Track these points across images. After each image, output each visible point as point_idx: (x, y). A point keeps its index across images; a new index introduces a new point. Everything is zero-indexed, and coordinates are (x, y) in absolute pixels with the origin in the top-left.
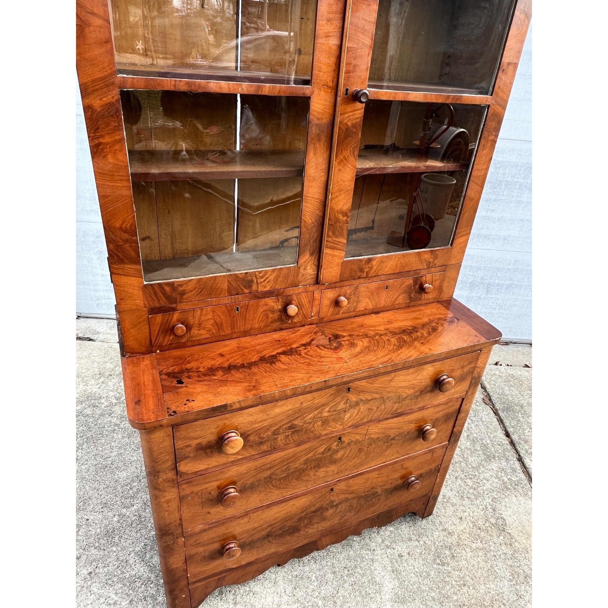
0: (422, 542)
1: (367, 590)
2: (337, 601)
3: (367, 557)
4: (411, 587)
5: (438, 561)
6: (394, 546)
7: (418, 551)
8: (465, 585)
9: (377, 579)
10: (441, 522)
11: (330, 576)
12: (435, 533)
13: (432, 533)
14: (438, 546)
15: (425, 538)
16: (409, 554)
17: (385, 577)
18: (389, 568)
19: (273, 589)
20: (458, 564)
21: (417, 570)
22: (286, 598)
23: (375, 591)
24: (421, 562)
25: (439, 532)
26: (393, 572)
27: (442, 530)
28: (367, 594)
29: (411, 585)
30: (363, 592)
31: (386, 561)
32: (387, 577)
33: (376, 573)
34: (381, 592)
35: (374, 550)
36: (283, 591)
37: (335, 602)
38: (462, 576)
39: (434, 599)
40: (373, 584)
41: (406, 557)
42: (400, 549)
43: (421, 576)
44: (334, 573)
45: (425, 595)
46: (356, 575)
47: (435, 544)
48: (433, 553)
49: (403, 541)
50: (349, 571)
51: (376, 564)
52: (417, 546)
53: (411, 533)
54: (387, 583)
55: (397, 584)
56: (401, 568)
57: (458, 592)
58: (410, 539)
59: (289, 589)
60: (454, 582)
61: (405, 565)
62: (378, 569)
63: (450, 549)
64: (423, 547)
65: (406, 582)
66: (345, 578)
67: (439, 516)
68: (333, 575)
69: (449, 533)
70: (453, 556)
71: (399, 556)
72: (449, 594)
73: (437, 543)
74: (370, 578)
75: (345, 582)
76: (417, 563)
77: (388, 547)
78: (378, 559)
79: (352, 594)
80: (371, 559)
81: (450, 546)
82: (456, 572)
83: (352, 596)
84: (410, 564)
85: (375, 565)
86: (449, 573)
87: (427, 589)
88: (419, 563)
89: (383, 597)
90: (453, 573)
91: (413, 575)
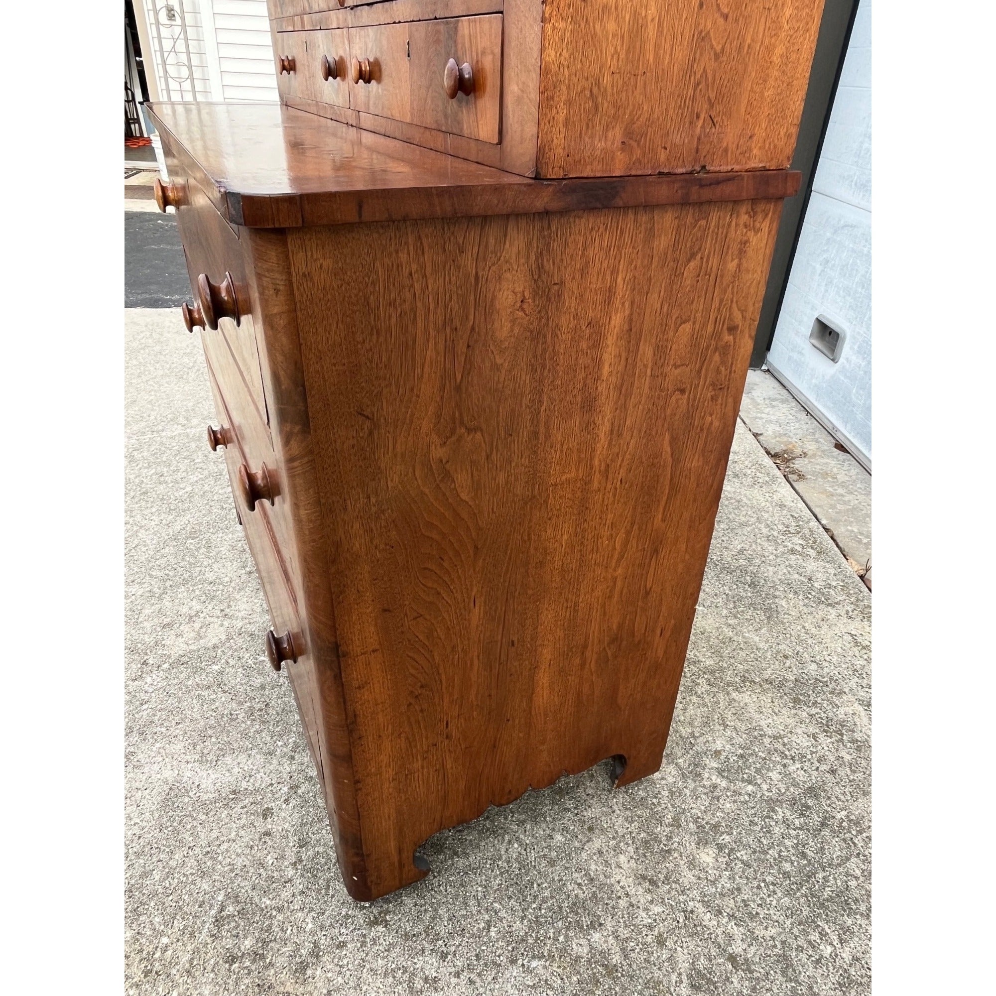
0: (290, 872)
1: (213, 740)
2: (211, 691)
3: (280, 744)
4: (189, 826)
5: (230, 909)
6: (293, 803)
7: (270, 860)
8: (147, 973)
9: (228, 759)
10: (342, 945)
11: (258, 681)
12: (309, 920)
13: (311, 910)
14: (271, 917)
15: (299, 884)
16: (267, 834)
17: (227, 774)
18: (244, 784)
19: (259, 610)
20: (209, 968)
21: (224, 846)
22: (239, 626)
23: (206, 751)
24: (239, 862)
25: (313, 933)
26: (234, 792)
27: (316, 944)
28: (204, 738)
29: (194, 827)
30: (210, 732)
31: (261, 780)
32: (228, 778)
33: (242, 758)
34: (201, 762)
35: (293, 758)
36: (252, 621)
37: (209, 687)
38: (174, 971)
39: (145, 875)
40: (222, 750)
41: (261, 825)
42: (283, 814)
43: (208, 852)
44: (263, 687)
45: (162, 856)
46: (249, 723)
47: (280, 910)
48: (256, 899)
49: (303, 825)
50: (260, 710)
51: (260, 759)
52: (283, 857)
53: (321, 849)
54: (213, 776)
55: (205, 797)
56: (238, 809)
57: (137, 947)
58: (303, 844)
59: (252, 628)
60: (165, 940)
61: (243, 821)
62: (249, 763)
63: (257, 956)
64: (276, 874)
65: (204, 817)
66: (248, 704)
67: (364, 944)
68: (258, 686)
69: (303, 967)
70: (232, 960)
71: (268, 809)
72: (142, 918)
73: (280, 917)
74: (236, 745)
75: (240, 703)
76: (239, 851)
77: (294, 788)
78: (271, 764)
79: (214, 714)
80: (275, 751)
81: (263, 957)
82: (188, 956)
83: (210, 713)
84: (242, 833)
85: (258, 756)
86: (192, 935)
87: (173, 863)
88: (238, 855)
89: (190, 766)
90: (189, 948)
91: (214, 834)
